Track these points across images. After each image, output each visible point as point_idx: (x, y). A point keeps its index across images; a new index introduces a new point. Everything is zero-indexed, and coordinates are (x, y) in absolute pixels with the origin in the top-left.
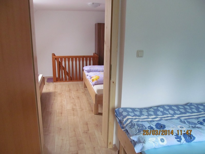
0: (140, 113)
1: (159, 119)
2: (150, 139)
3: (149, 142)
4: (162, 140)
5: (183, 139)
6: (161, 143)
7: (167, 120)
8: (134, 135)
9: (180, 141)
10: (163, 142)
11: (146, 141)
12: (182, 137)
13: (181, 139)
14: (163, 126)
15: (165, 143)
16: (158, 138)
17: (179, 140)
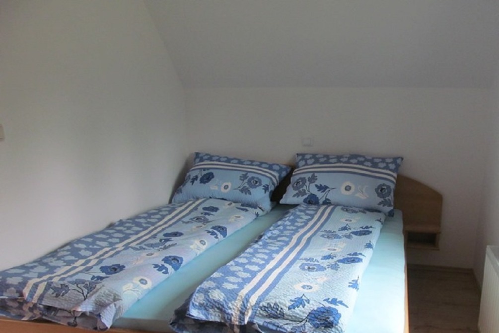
0: (46, 268)
1: (97, 260)
2: (124, 288)
3: (125, 293)
4: (143, 282)
5: (169, 267)
6: (145, 287)
7: (111, 256)
8: (82, 301)
9: (166, 272)
10: (146, 283)
11: (119, 294)
12: (166, 265)
13: (167, 269)
14: (116, 267)
15: (150, 285)
16: (134, 281)
17: (164, 270)
